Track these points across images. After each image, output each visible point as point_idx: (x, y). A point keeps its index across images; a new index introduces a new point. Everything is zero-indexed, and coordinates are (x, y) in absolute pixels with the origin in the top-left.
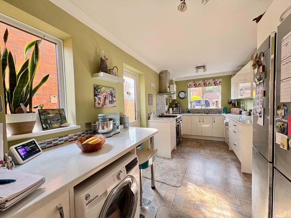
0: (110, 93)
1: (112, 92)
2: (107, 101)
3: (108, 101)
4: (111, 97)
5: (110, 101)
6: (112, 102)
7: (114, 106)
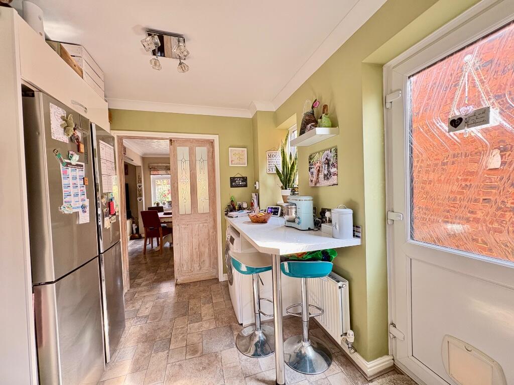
0: (325, 159)
1: (328, 158)
2: (321, 176)
3: (323, 175)
4: (326, 168)
5: (325, 175)
6: (328, 176)
7: (332, 183)
